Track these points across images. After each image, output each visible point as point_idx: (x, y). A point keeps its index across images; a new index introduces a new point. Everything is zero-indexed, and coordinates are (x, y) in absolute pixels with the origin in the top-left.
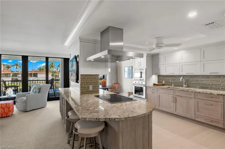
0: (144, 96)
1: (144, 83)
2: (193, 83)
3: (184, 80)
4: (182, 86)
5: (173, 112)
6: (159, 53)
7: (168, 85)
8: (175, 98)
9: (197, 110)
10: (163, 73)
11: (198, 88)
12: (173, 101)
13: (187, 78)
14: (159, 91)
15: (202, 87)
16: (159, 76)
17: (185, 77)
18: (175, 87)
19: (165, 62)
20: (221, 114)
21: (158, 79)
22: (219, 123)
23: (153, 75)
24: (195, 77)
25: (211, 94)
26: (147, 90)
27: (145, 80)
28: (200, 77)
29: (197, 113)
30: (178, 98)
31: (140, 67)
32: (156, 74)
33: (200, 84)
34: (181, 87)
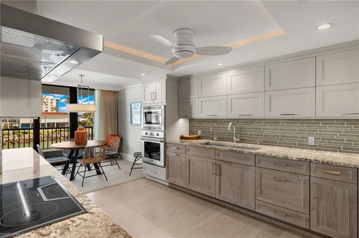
0: (161, 163)
1: (161, 135)
2: (250, 135)
3: (234, 129)
4: (231, 140)
5: (214, 194)
6: (191, 75)
7: (208, 138)
8: (218, 166)
9: (258, 191)
10: (197, 114)
11: (258, 143)
12: (214, 173)
13: (239, 125)
14: (188, 151)
15: (265, 142)
16: (191, 120)
17: (236, 122)
18: (220, 142)
19: (202, 93)
20: (304, 198)
21: (190, 126)
22: (300, 218)
23: (179, 118)
24: (253, 123)
25: (286, 158)
26: (168, 150)
27: (163, 129)
28: (262, 123)
29: (259, 198)
30: (224, 166)
31: (155, 101)
32: (185, 117)
33: (262, 135)
34: (228, 143)
